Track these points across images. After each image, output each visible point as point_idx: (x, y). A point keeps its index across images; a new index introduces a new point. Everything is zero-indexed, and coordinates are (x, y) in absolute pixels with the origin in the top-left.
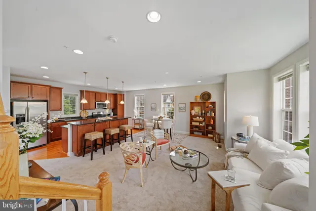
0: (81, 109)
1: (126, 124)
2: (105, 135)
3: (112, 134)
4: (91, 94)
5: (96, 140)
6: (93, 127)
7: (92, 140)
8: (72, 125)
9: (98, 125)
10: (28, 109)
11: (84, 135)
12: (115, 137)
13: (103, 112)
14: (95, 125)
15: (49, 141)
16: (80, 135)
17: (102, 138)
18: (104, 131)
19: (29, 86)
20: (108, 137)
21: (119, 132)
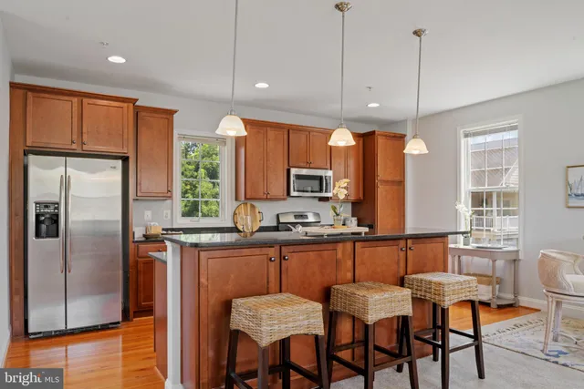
0: (236, 199)
1: (434, 270)
2: (331, 319)
3: (371, 318)
4: (271, 133)
5: (284, 344)
6: (273, 268)
7: (265, 341)
8: (182, 245)
9: (294, 260)
10: (66, 183)
11: (227, 307)
12: (384, 339)
13: (317, 215)
14: (282, 258)
15: (131, 313)
16: (212, 300)
17: (316, 337)
18: (326, 296)
19: (75, 100)
20: (345, 330)
21: (407, 309)
